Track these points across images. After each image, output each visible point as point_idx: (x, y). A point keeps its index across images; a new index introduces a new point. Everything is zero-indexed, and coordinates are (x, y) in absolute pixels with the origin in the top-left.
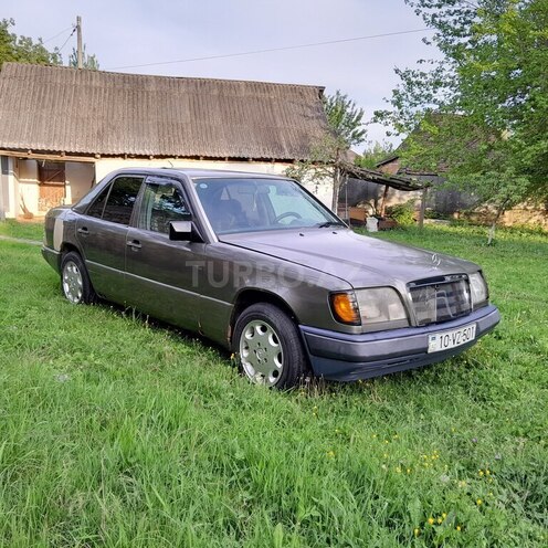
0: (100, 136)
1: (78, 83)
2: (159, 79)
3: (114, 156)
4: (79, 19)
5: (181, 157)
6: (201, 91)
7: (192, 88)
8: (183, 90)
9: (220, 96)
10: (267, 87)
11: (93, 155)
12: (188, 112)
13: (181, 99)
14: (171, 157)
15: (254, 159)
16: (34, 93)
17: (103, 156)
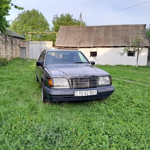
0: (80, 43)
1: (76, 30)
2: (97, 27)
3: (82, 48)
4: (81, 13)
5: (99, 47)
6: (108, 28)
7: (106, 28)
8: (103, 29)
9: (113, 30)
10: (128, 26)
11: (77, 48)
12: (103, 35)
13: (102, 31)
14: (97, 47)
15: (120, 47)
16: (66, 33)
17: (80, 48)
